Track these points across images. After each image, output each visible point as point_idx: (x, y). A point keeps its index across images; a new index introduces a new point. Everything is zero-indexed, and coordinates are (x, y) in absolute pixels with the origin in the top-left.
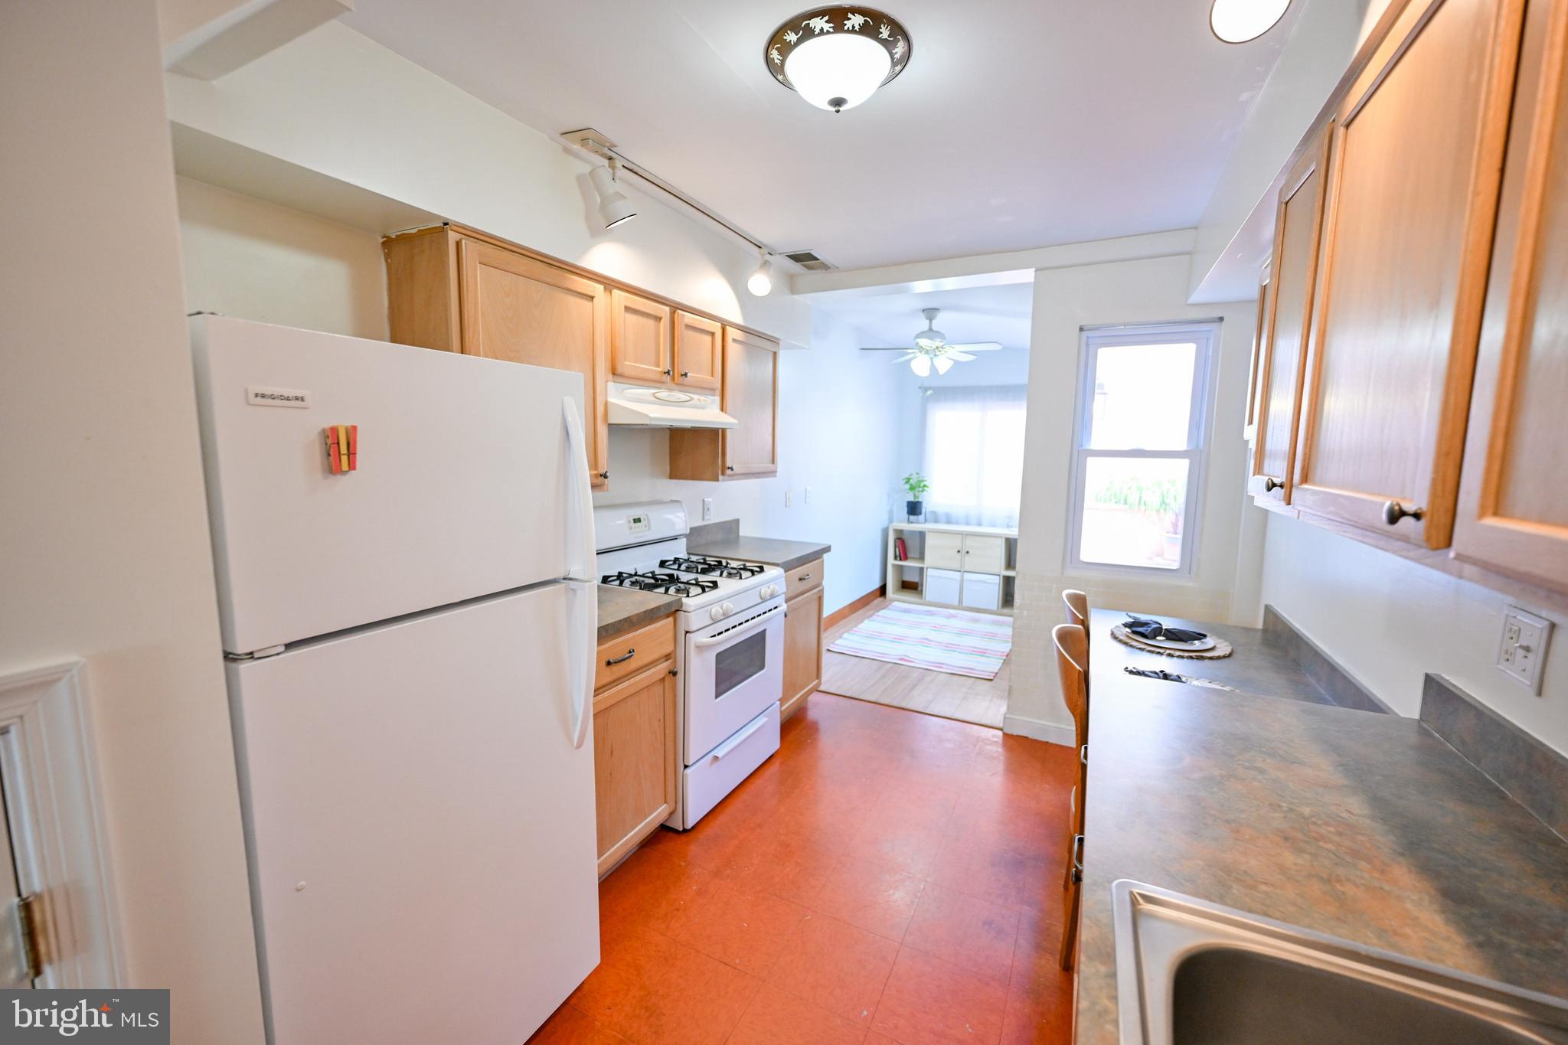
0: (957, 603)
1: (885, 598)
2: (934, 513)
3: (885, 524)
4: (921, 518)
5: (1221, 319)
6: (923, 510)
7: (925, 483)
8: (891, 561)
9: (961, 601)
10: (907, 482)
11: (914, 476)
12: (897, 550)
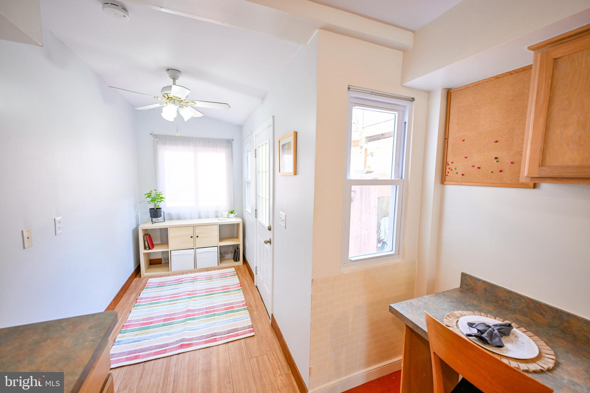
0: (192, 268)
1: (140, 277)
2: (169, 214)
3: (134, 226)
4: (160, 219)
5: (413, 99)
6: (162, 213)
7: (161, 196)
8: (142, 251)
9: (195, 266)
10: (149, 197)
11: (154, 192)
12: (146, 243)
